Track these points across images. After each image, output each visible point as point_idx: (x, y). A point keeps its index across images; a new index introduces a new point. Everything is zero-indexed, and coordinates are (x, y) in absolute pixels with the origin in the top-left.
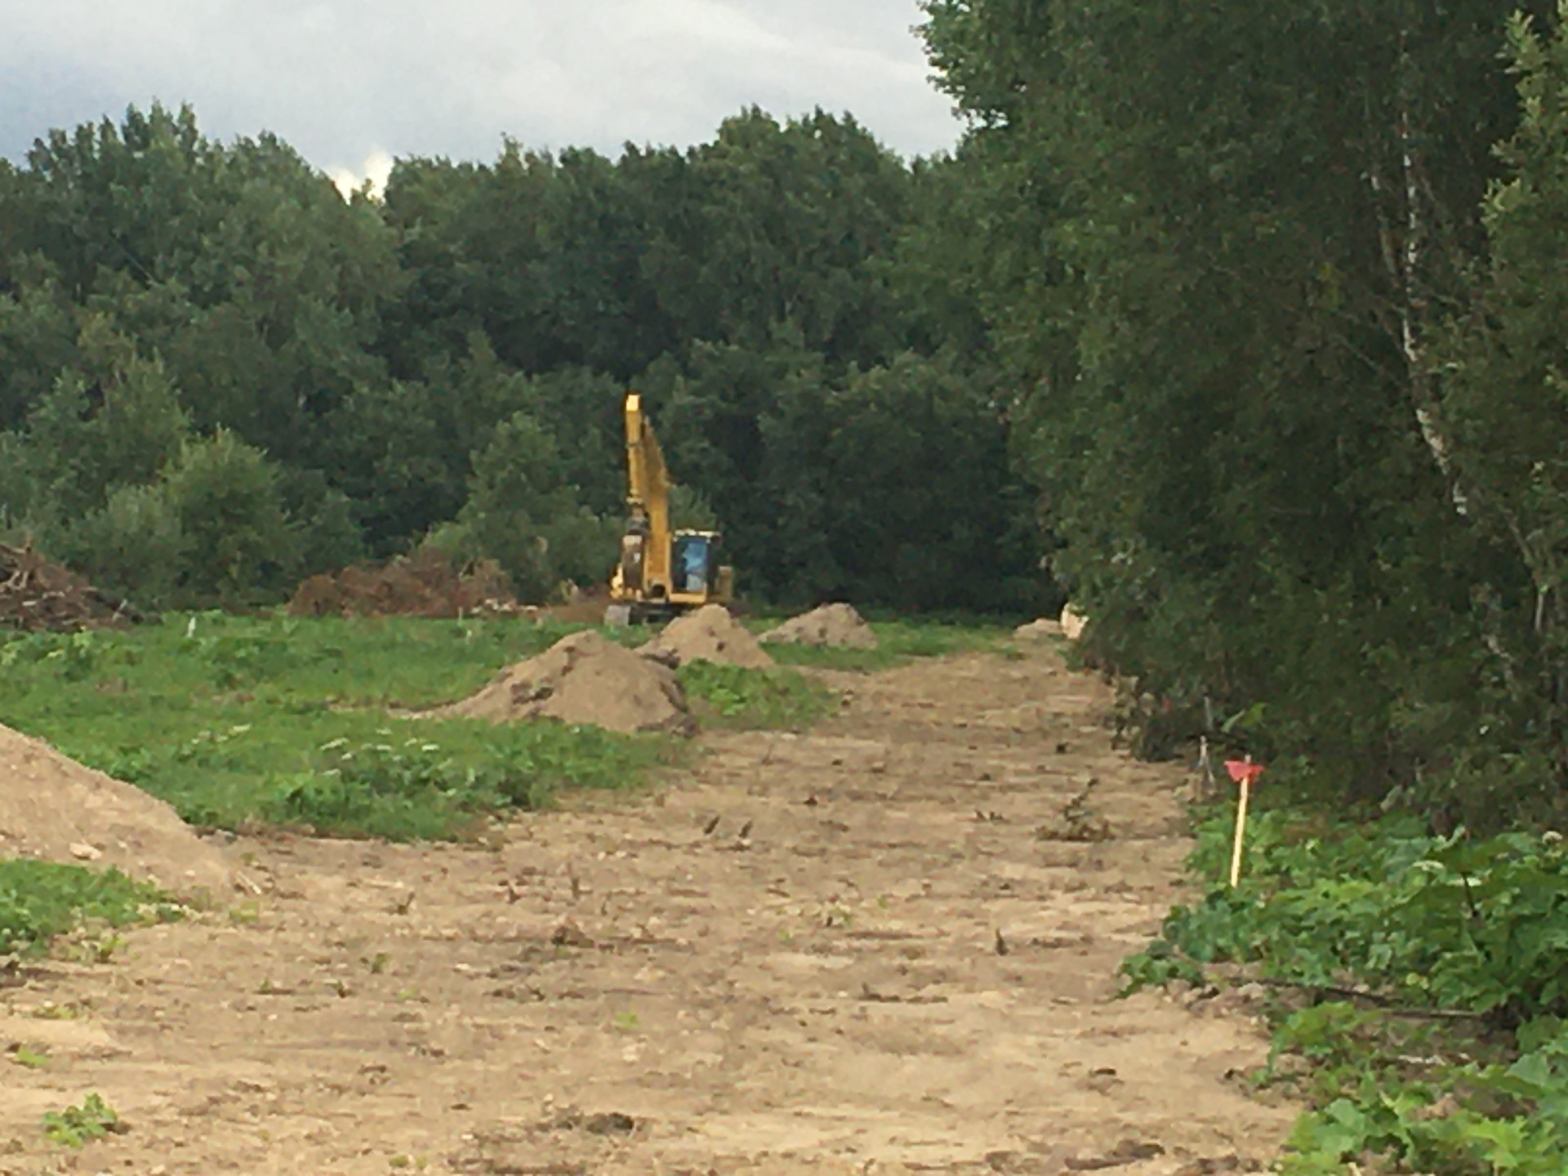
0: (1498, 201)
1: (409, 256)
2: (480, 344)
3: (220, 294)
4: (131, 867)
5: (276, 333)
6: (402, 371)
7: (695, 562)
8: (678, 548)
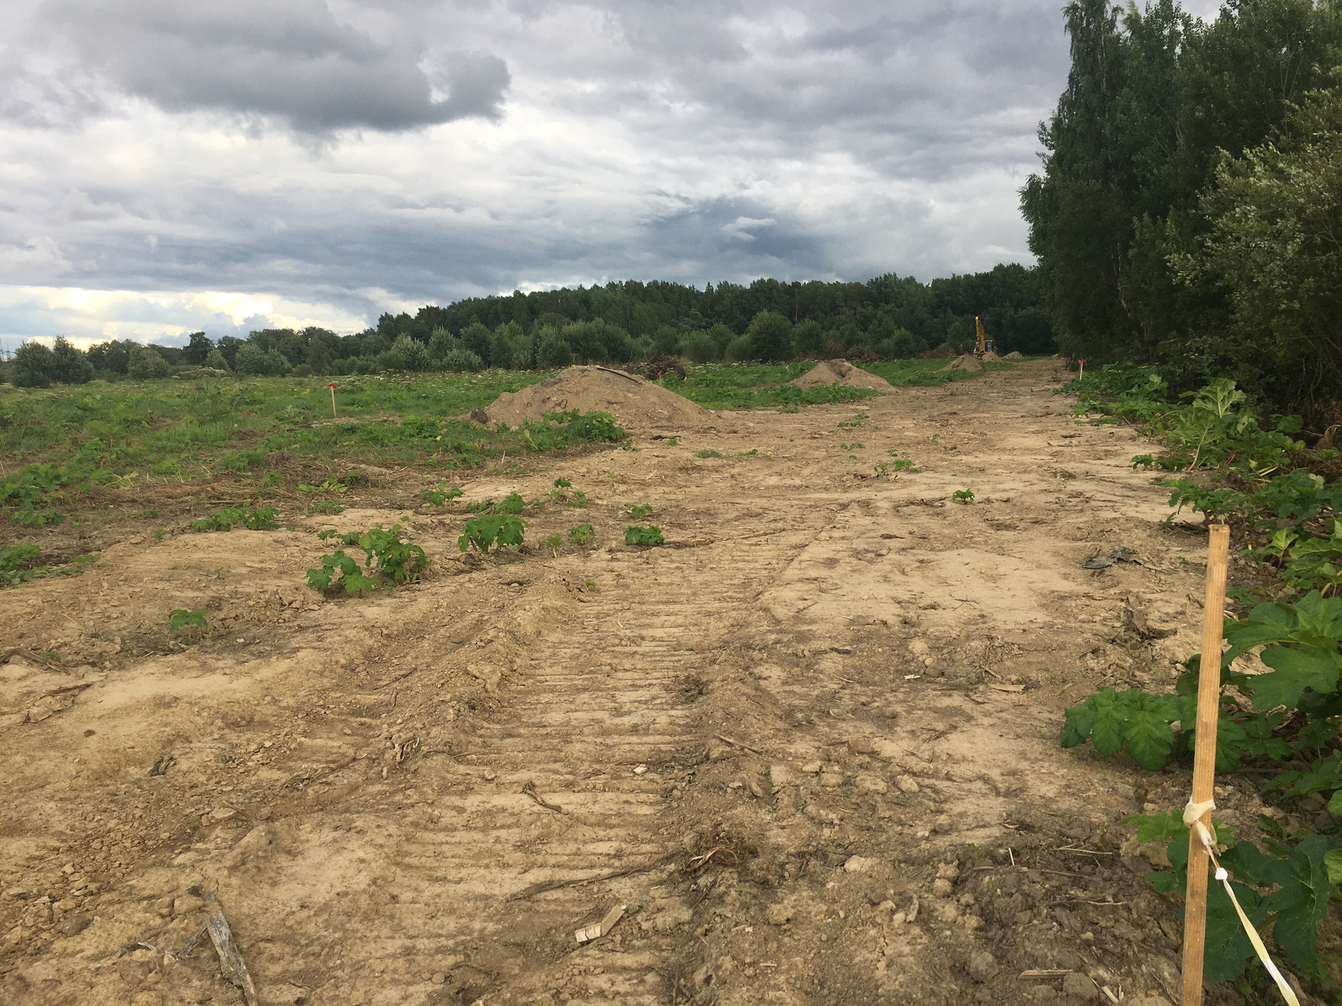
0: (1131, 253)
1: (937, 296)
2: (949, 311)
3: (902, 306)
4: (879, 389)
5: (912, 312)
6: (935, 317)
7: (989, 346)
8: (986, 344)
